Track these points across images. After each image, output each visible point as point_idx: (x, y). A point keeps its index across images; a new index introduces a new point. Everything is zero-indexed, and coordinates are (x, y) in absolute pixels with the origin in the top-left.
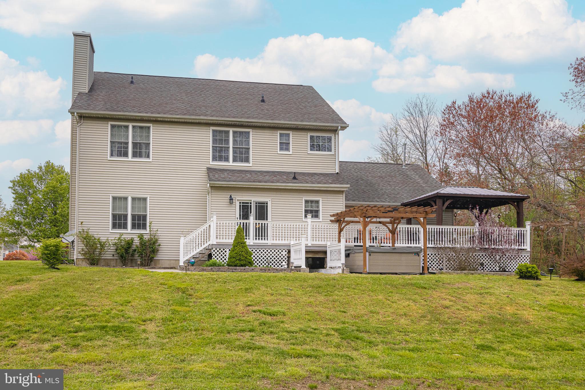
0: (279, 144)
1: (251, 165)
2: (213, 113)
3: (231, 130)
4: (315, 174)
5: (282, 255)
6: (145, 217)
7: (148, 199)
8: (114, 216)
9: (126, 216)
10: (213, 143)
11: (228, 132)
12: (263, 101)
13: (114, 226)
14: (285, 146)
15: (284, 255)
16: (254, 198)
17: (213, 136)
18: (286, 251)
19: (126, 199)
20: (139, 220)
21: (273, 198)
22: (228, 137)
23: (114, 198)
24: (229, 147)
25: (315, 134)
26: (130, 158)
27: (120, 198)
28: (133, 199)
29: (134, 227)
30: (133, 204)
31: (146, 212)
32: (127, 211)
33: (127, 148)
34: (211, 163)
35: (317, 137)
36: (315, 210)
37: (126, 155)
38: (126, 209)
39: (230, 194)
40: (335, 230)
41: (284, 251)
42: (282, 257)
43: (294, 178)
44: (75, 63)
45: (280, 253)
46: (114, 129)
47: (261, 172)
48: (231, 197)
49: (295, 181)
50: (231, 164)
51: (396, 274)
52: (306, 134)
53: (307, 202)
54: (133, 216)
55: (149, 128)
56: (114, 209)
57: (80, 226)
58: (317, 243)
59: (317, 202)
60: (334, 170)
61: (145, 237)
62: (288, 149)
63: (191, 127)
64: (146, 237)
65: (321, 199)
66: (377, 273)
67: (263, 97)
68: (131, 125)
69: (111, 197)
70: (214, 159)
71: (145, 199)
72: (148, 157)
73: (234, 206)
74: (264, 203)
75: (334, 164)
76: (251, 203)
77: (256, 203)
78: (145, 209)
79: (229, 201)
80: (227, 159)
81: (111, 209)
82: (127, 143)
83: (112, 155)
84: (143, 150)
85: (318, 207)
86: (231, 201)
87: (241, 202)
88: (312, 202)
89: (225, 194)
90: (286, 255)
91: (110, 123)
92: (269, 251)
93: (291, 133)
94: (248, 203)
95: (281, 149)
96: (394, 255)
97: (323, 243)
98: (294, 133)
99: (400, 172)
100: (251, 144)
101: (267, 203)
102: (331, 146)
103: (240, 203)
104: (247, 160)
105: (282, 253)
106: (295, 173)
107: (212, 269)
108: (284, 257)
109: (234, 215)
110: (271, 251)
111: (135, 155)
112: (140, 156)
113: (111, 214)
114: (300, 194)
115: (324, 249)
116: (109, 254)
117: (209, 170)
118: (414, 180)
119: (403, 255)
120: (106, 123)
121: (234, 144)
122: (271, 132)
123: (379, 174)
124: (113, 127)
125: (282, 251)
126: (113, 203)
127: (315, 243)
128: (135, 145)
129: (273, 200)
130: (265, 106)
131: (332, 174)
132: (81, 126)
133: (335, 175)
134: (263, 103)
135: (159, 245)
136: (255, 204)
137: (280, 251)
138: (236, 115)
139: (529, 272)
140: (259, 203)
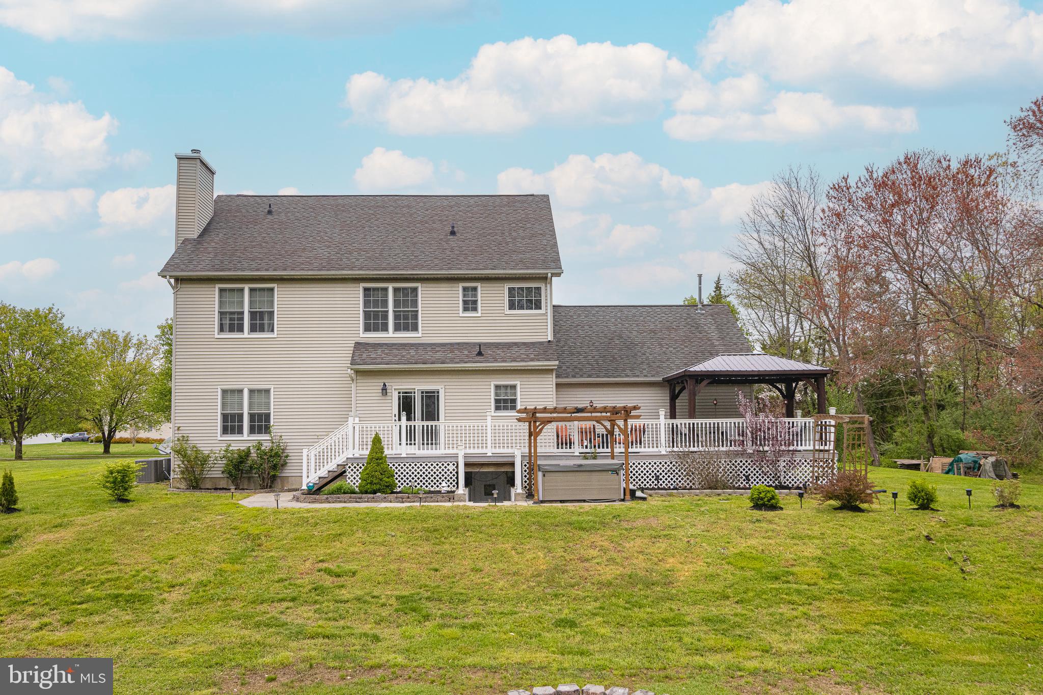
0: (461, 302)
1: (420, 335)
2: (366, 262)
3: (391, 287)
4: (516, 344)
5: (448, 470)
6: (268, 416)
7: (272, 390)
8: (225, 417)
9: (241, 416)
10: (365, 306)
11: (386, 289)
12: (453, 233)
13: (225, 430)
14: (470, 305)
15: (451, 470)
16: (418, 386)
17: (365, 296)
18: (454, 465)
19: (241, 391)
20: (260, 420)
21: (446, 384)
22: (386, 295)
23: (224, 392)
24: (387, 312)
25: (517, 285)
26: (246, 334)
27: (233, 391)
28: (251, 391)
29: (252, 430)
30: (250, 398)
31: (269, 409)
32: (242, 409)
33: (242, 319)
34: (362, 335)
35: (519, 288)
36: (511, 399)
37: (241, 329)
38: (241, 405)
39: (383, 381)
40: (525, 431)
41: (451, 464)
42: (448, 473)
43: (480, 354)
44: (178, 197)
45: (446, 467)
46: (224, 294)
47: (433, 346)
48: (385, 385)
49: (479, 358)
50: (391, 335)
51: (584, 501)
52: (502, 285)
53: (497, 387)
54: (252, 417)
55: (272, 290)
56: (224, 405)
57: (176, 432)
58: (501, 451)
59: (514, 387)
60: (545, 337)
61: (265, 444)
62: (475, 309)
63: (331, 285)
64: (266, 446)
65: (518, 383)
66: (556, 501)
67: (453, 227)
68: (247, 287)
69: (219, 391)
70: (367, 329)
71: (267, 391)
72: (273, 331)
73: (390, 398)
74: (434, 392)
75: (545, 327)
76: (415, 393)
77: (422, 393)
78: (268, 405)
79: (381, 391)
80: (385, 328)
81: (219, 407)
82: (242, 313)
83: (222, 330)
84: (266, 322)
85: (515, 394)
86: (384, 391)
87: (401, 391)
88: (506, 387)
89: (377, 381)
90: (454, 470)
91: (218, 286)
92: (429, 465)
93: (478, 285)
94: (411, 393)
95: (466, 309)
96: (581, 474)
97: (510, 451)
98: (483, 285)
99: (689, 320)
100: (420, 305)
101: (438, 392)
102: (540, 301)
103: (399, 393)
104: (415, 328)
105: (448, 467)
106: (480, 345)
107: (327, 498)
108: (451, 473)
109: (390, 412)
110: (432, 465)
111: (253, 329)
112: (262, 330)
113: (219, 414)
114: (488, 376)
115: (510, 459)
116: (216, 470)
117: (358, 345)
118: (705, 334)
119: (593, 474)
120: (213, 286)
121: (395, 307)
122: (450, 285)
123: (652, 327)
124: (221, 290)
125: (448, 465)
126: (223, 398)
127: (497, 451)
128: (253, 315)
129: (447, 387)
130: (453, 241)
131: (541, 343)
132: (178, 293)
133: (546, 344)
134: (452, 237)
135: (287, 456)
136: (420, 394)
137: (446, 465)
138: (399, 263)
139: (762, 499)
140: (426, 392)
